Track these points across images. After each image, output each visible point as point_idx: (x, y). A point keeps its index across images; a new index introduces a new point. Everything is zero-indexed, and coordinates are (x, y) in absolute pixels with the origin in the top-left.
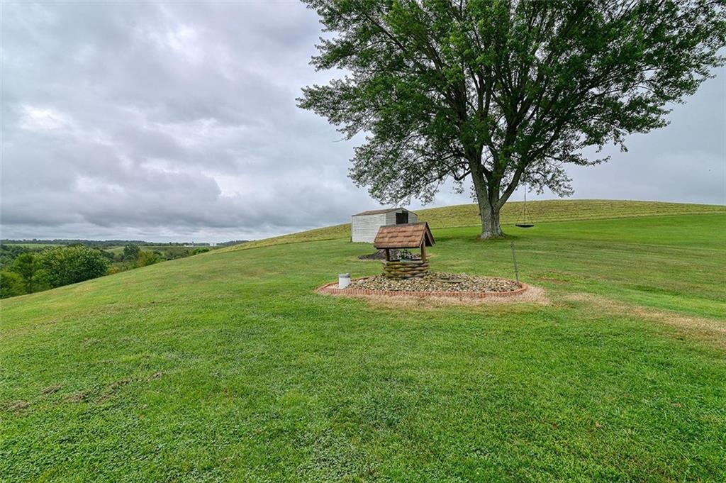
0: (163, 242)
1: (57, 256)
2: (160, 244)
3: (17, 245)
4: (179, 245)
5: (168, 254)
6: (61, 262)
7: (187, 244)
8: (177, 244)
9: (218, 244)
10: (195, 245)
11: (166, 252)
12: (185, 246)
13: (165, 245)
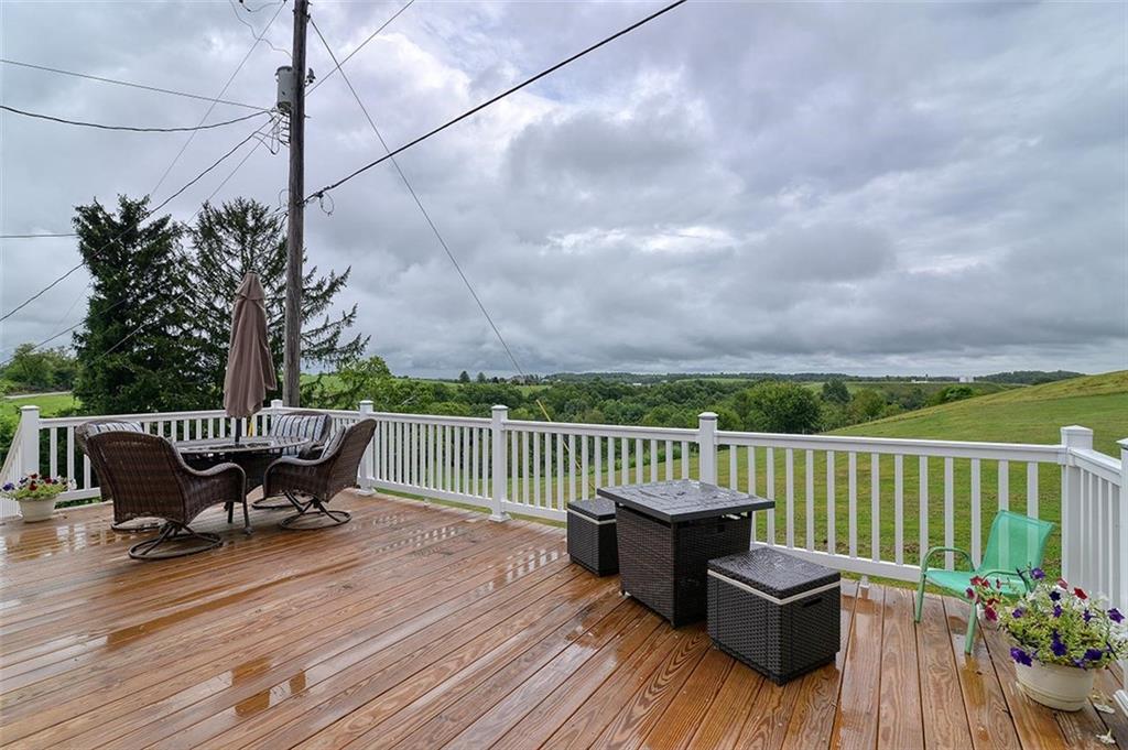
0: (874, 376)
1: (767, 394)
2: (870, 379)
3: (711, 380)
4: (902, 379)
5: (886, 394)
6: (771, 401)
7: (917, 379)
8: (899, 379)
9: (975, 379)
10: (930, 379)
11: (882, 391)
12: (914, 382)
13: (878, 380)
